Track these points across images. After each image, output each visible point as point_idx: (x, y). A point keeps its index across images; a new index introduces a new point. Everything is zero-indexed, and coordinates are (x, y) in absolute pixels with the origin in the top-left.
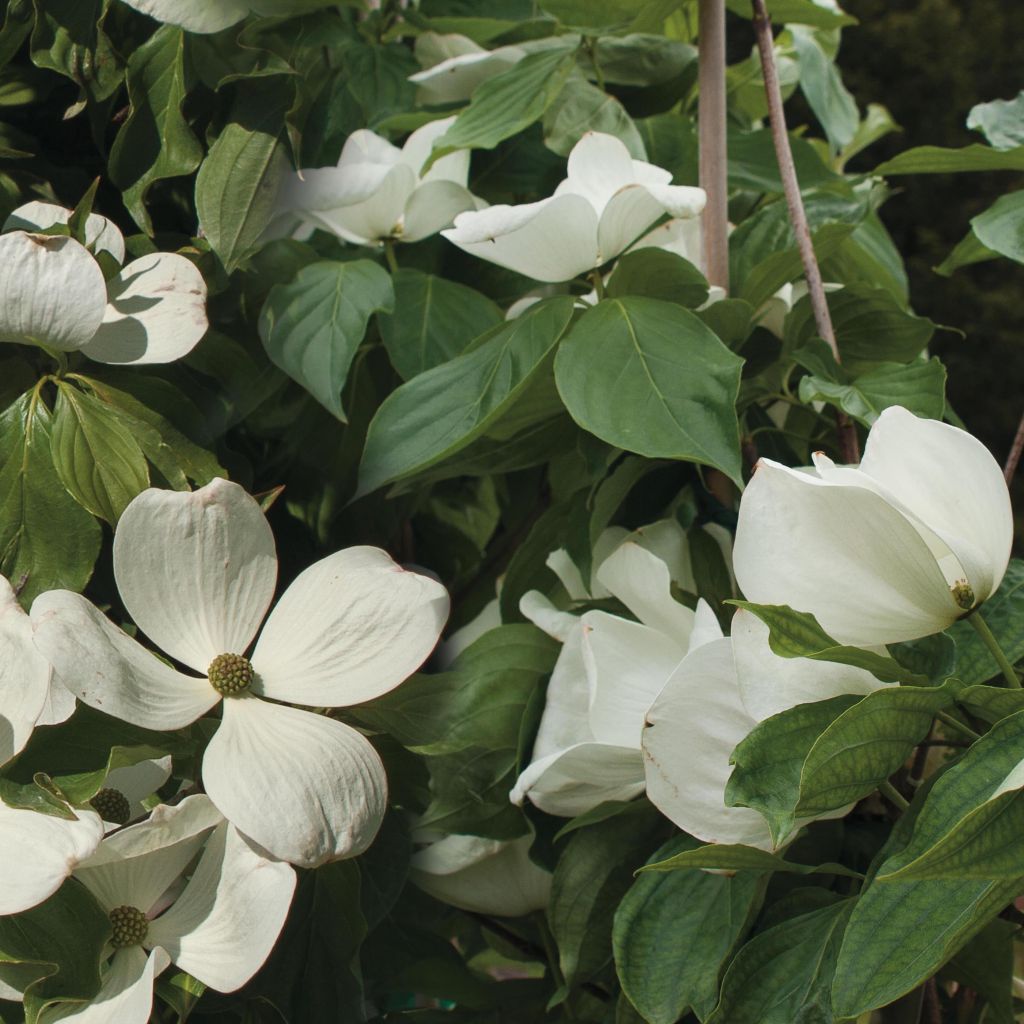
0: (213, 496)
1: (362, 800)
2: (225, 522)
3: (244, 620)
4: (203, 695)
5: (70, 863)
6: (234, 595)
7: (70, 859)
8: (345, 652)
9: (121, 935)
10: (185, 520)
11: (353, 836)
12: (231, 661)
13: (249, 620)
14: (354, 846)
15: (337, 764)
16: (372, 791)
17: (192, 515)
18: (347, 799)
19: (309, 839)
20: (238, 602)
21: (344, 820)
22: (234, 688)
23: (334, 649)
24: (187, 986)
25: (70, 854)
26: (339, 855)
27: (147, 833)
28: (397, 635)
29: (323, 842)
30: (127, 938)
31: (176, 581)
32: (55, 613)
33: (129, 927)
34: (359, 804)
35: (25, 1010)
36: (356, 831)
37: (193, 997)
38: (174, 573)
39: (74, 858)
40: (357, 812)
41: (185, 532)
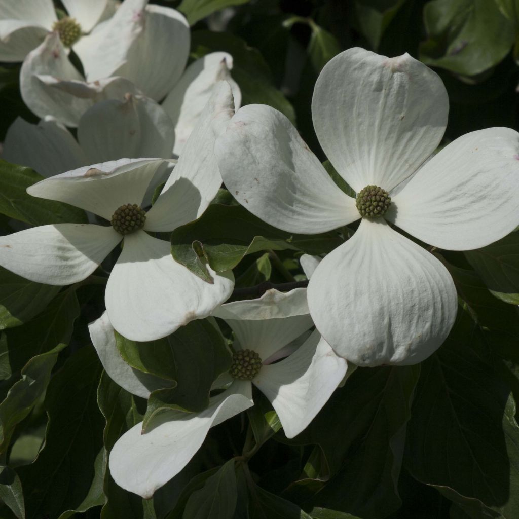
0: (401, 66)
1: (428, 325)
2: (407, 87)
5: (188, 317)
6: (404, 141)
7: (189, 313)
8: (461, 208)
9: (236, 371)
10: (375, 78)
11: (409, 350)
12: (373, 193)
14: (407, 358)
15: (416, 293)
16: (439, 320)
17: (382, 76)
18: (414, 321)
21: (405, 337)
22: (369, 213)
23: (453, 204)
24: (271, 422)
25: (190, 310)
26: (394, 362)
27: (257, 307)
28: (498, 208)
29: (380, 349)
30: (240, 374)
31: (360, 120)
34: (423, 327)
36: (413, 347)
38: (359, 114)
39: (194, 313)
40: (420, 333)
41: (373, 87)
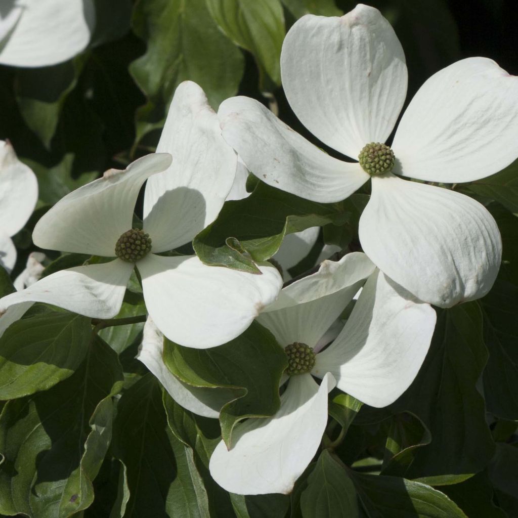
0: (357, 18)
1: (484, 254)
2: (367, 40)
3: (383, 118)
4: (356, 176)
5: (257, 307)
6: (376, 98)
7: (257, 304)
8: (467, 139)
9: (295, 365)
10: (335, 38)
11: (478, 283)
12: (377, 148)
13: (387, 118)
14: (478, 291)
15: (463, 226)
16: (490, 248)
17: (341, 34)
18: (472, 254)
19: (445, 285)
20: (378, 104)
21: (470, 270)
22: (380, 169)
23: (456, 138)
24: (347, 404)
25: (257, 300)
26: (468, 298)
27: (316, 283)
28: (507, 126)
29: (455, 287)
30: (300, 367)
31: (330, 87)
32: (237, 114)
33: (301, 359)
34: (481, 257)
35: (221, 425)
36: (480, 278)
37: (352, 412)
38: (328, 82)
39: (260, 303)
40: (481, 264)
41: (336, 48)
